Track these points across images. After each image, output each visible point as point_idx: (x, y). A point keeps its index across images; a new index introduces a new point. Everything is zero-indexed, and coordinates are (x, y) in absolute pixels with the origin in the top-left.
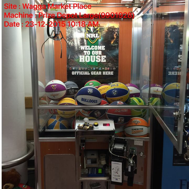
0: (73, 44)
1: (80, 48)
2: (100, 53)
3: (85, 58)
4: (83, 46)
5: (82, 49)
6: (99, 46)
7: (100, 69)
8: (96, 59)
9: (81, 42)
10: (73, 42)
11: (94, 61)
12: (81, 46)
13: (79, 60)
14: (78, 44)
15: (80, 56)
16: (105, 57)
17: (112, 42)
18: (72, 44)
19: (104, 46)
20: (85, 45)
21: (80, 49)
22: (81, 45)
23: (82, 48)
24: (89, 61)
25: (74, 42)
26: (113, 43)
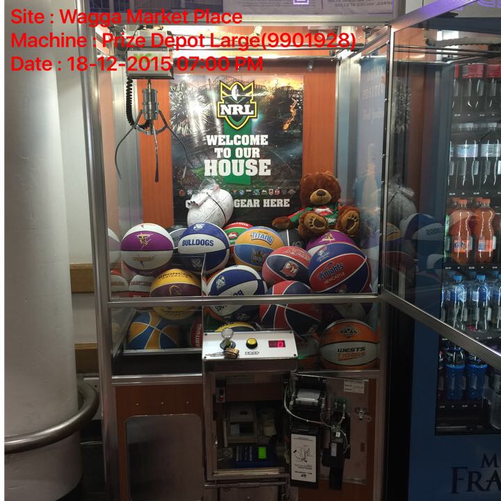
0: (188, 132)
1: (206, 141)
2: (256, 152)
3: (218, 166)
4: (212, 136)
5: (210, 144)
6: (252, 136)
7: (256, 194)
8: (245, 168)
9: (207, 126)
10: (186, 127)
11: (241, 173)
12: (208, 136)
13: (204, 171)
14: (199, 132)
15: (207, 162)
16: (268, 162)
17: (286, 126)
18: (184, 132)
19: (267, 136)
20: (217, 134)
21: (205, 143)
22: (208, 133)
23: (211, 140)
24: (228, 173)
25: (189, 127)
26: (289, 127)
